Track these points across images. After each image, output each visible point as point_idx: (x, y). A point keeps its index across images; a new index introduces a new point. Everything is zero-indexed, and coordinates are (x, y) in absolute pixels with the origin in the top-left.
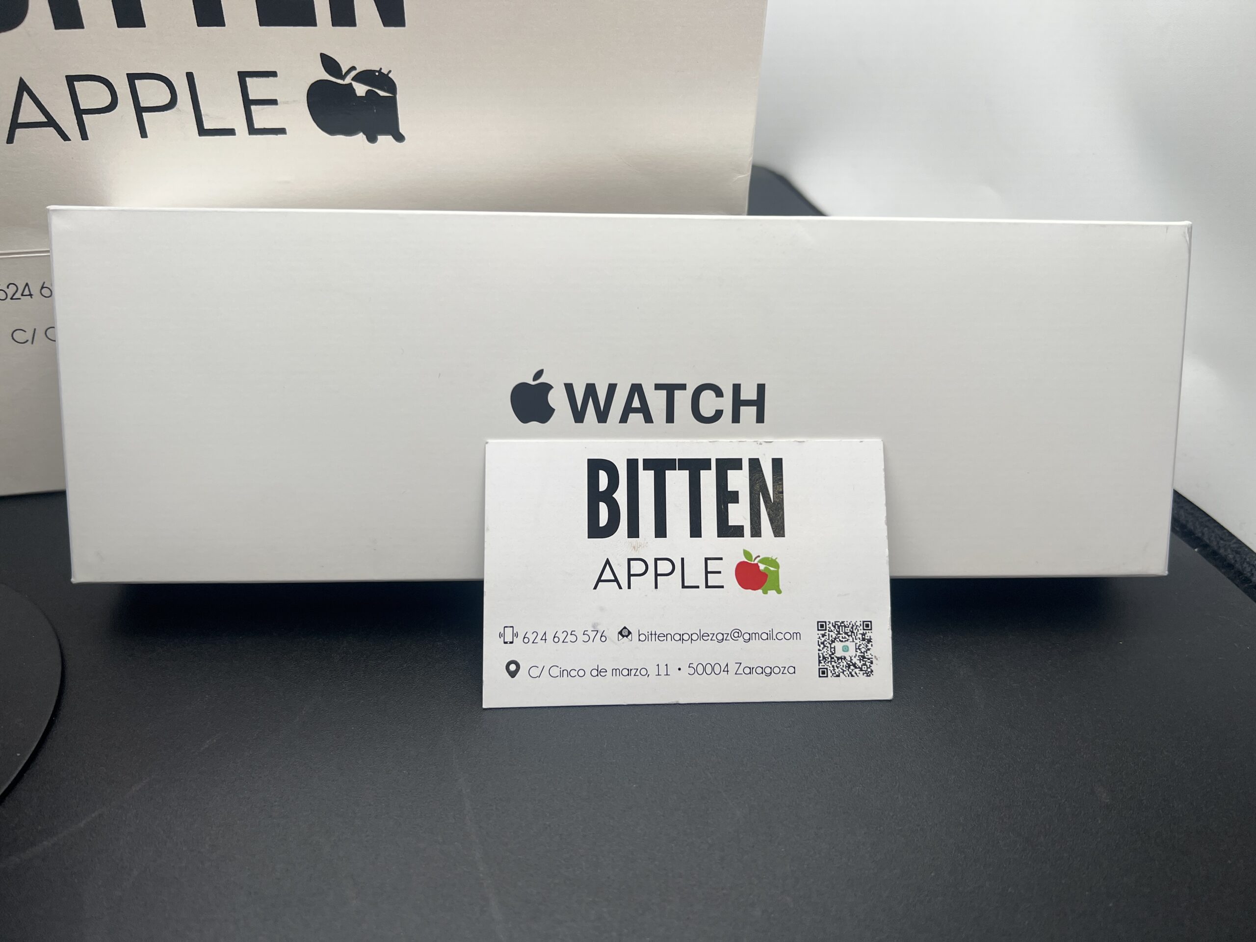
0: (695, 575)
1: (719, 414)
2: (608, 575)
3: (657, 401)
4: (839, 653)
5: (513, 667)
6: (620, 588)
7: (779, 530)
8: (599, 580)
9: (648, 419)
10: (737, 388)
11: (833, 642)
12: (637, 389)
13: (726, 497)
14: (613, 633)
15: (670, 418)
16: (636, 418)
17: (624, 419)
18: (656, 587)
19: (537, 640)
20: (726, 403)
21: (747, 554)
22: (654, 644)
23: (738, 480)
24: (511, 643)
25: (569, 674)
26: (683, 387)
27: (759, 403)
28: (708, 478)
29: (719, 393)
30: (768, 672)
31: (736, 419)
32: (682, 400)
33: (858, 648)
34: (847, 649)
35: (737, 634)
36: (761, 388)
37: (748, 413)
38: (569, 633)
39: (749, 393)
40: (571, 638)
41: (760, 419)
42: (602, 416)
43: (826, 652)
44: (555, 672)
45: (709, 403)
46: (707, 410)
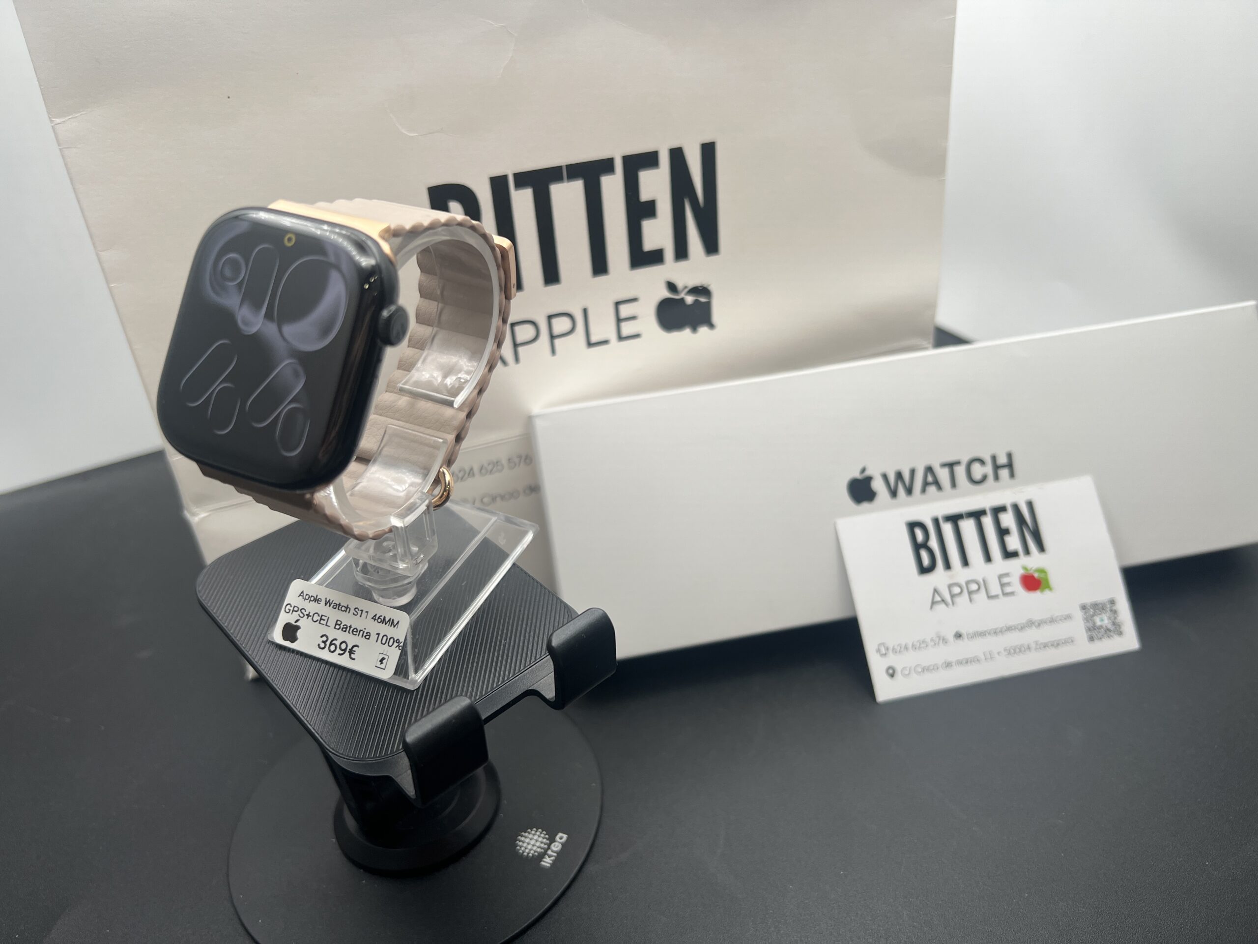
0: (995, 589)
1: (984, 478)
2: (938, 598)
3: (943, 475)
4: (1098, 623)
5: (891, 671)
6: (947, 604)
7: (1041, 548)
8: (933, 603)
9: (939, 487)
10: (994, 458)
11: (1093, 616)
12: (929, 470)
13: (1003, 533)
14: (950, 637)
15: (954, 484)
16: (932, 489)
17: (924, 490)
18: (971, 600)
19: (902, 649)
20: (989, 469)
21: (1025, 568)
22: (979, 641)
23: (1008, 520)
24: (886, 654)
25: (928, 670)
26: (958, 463)
27: (1010, 465)
28: (988, 522)
29: (982, 462)
30: (1056, 644)
31: (997, 477)
32: (960, 471)
33: (1109, 618)
34: (1103, 620)
35: (1030, 624)
36: (1010, 456)
37: (1004, 473)
38: (921, 642)
39: (1002, 460)
40: (922, 645)
41: (1012, 475)
42: (909, 491)
43: (1090, 625)
44: (920, 670)
45: (978, 471)
46: (977, 476)
